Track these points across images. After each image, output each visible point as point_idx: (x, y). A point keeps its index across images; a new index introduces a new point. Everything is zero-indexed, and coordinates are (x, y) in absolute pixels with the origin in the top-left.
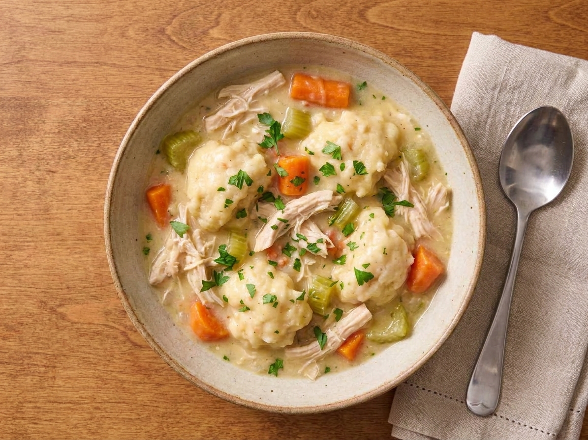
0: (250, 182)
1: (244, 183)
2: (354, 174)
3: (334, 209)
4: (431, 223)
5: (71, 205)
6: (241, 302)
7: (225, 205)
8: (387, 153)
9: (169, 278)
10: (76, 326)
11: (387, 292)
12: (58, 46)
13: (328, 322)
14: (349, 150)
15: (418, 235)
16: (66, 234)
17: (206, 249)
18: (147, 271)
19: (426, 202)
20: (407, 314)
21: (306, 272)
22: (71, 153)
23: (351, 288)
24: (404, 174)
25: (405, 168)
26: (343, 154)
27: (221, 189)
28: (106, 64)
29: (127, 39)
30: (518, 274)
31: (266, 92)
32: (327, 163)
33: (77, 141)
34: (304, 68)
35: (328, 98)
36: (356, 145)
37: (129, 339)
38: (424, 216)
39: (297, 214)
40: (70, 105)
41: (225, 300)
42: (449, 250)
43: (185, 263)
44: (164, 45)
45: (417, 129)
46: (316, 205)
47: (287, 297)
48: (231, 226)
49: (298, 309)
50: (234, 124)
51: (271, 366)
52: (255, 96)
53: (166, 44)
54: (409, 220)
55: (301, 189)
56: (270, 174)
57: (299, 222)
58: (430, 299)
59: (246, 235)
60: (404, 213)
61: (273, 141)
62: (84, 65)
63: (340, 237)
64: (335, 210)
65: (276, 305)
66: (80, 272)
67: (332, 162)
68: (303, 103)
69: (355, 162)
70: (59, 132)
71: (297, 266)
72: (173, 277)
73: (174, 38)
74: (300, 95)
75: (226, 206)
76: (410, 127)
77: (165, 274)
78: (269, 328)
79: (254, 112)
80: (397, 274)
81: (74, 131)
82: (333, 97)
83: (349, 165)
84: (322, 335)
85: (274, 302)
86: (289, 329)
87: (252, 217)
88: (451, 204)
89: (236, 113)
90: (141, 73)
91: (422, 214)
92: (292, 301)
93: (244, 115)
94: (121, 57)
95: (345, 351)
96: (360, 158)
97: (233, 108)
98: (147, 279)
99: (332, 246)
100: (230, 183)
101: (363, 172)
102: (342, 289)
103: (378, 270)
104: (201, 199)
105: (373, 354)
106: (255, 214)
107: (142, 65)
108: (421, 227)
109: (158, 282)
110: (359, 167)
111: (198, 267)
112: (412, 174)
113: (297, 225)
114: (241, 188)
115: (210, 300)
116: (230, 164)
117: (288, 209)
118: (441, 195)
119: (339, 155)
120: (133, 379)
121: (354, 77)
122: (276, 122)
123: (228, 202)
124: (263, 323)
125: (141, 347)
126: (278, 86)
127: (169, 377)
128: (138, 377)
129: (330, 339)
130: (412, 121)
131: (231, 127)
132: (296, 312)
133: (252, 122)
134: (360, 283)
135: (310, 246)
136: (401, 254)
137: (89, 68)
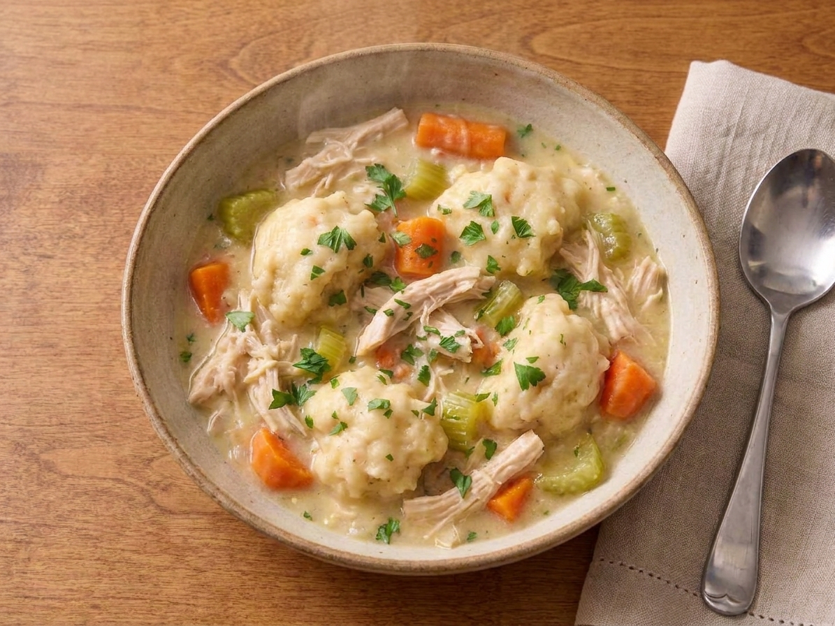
0: (351, 245)
1: (343, 245)
2: (513, 237)
3: (483, 294)
4: (635, 318)
5: (71, 305)
6: (334, 416)
7: (312, 274)
8: (563, 210)
9: (221, 393)
10: (70, 480)
11: (566, 408)
12: (67, 83)
13: (474, 458)
14: (505, 201)
15: (614, 335)
16: (63, 345)
17: (280, 350)
18: (185, 385)
19: (627, 288)
20: (600, 451)
21: (438, 387)
22: (78, 230)
23: (510, 395)
24: (591, 245)
25: (592, 237)
26: (495, 207)
27: (306, 252)
28: (138, 109)
29: (171, 74)
30: (775, 400)
31: (379, 136)
32: (472, 222)
33: (88, 214)
34: (437, 106)
35: (473, 143)
36: (516, 196)
37: (152, 501)
38: (624, 306)
39: (425, 297)
40: (80, 165)
41: (309, 422)
42: (665, 359)
43: (246, 371)
44: (225, 82)
45: (611, 189)
46: (454, 285)
47: (408, 406)
48: (321, 317)
49: (425, 426)
50: (328, 179)
51: (381, 527)
52: (363, 141)
53: (229, 80)
54: (600, 314)
55: (431, 263)
56: (382, 240)
57: (427, 309)
58: (637, 430)
59: (344, 334)
60: (592, 304)
61: (389, 203)
62: (104, 109)
63: (493, 336)
64: (483, 297)
65: (388, 413)
66: (80, 401)
67: (479, 220)
68: (434, 151)
69: (514, 219)
70: (61, 202)
71: (425, 376)
72: (227, 391)
73: (241, 74)
74: (430, 140)
75: (313, 277)
76: (600, 188)
77: (215, 387)
78: (378, 450)
79: (360, 164)
80: (583, 377)
81: (85, 200)
82: (480, 140)
83: (506, 223)
84: (462, 479)
85: (386, 409)
86: (410, 456)
87: (355, 307)
88: (665, 292)
89: (332, 162)
90: (188, 122)
91: (621, 305)
92: (416, 413)
93: (345, 166)
94: (160, 99)
95: (501, 502)
96: (522, 215)
97: (328, 156)
98: (185, 396)
99: (480, 344)
100: (320, 243)
101: (526, 233)
102: (495, 404)
103: (552, 368)
104: (274, 272)
105: (546, 513)
106: (359, 302)
107: (192, 109)
108: (618, 323)
109: (203, 399)
110: (520, 227)
111: (267, 371)
112: (603, 248)
113: (424, 313)
114: (336, 252)
115: (285, 424)
116: (321, 218)
117: (411, 289)
118: (649, 277)
119: (489, 209)
120: (156, 561)
121: (514, 118)
122: (394, 176)
123: (317, 270)
124: (368, 443)
125: (171, 512)
126: (396, 129)
127: (216, 561)
128: (165, 560)
129: (477, 481)
130: (602, 177)
131: (324, 184)
132: (422, 430)
133: (356, 178)
134: (524, 386)
135: (445, 342)
136: (589, 350)
137: (113, 114)
